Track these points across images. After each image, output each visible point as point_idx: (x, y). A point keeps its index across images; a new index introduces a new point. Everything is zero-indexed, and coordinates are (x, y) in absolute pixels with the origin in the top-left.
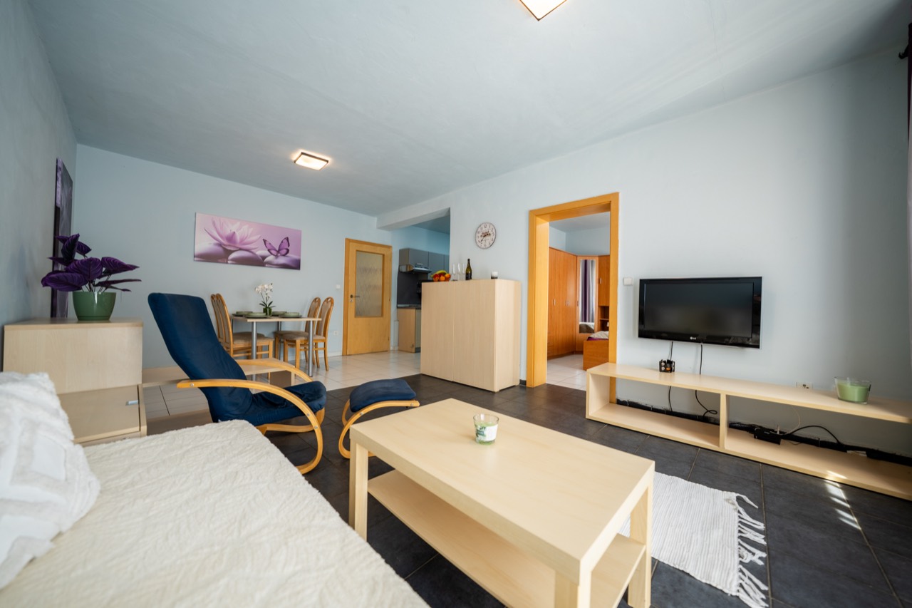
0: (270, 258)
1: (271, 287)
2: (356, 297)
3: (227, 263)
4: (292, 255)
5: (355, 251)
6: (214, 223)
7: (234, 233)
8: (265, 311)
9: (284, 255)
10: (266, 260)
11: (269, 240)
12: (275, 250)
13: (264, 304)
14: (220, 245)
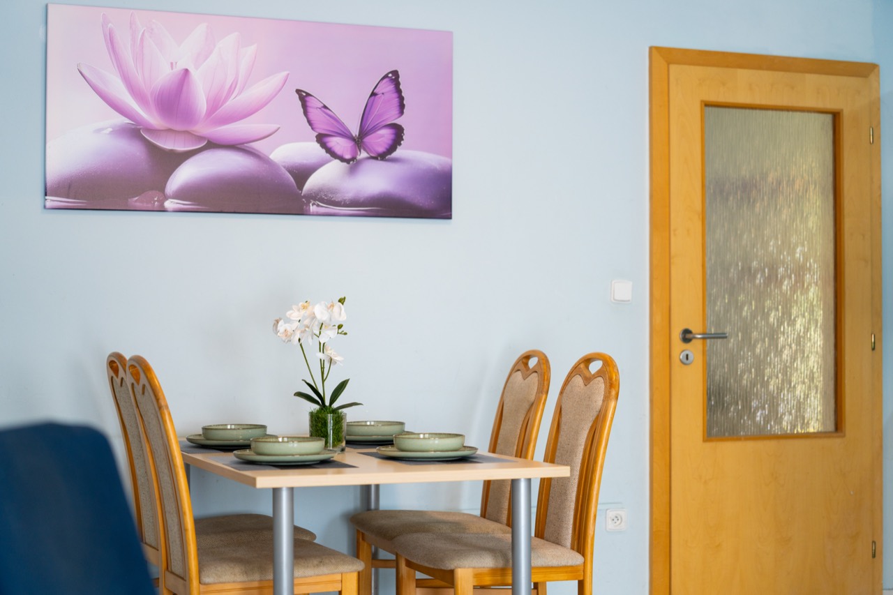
0: (329, 175)
1: (341, 315)
2: (706, 337)
3: (163, 210)
4: (417, 154)
5: (697, 108)
6: (111, 41)
7: (186, 71)
8: (318, 427)
9: (382, 156)
10: (312, 183)
11: (322, 94)
12: (345, 134)
13: (313, 395)
14: (135, 132)
